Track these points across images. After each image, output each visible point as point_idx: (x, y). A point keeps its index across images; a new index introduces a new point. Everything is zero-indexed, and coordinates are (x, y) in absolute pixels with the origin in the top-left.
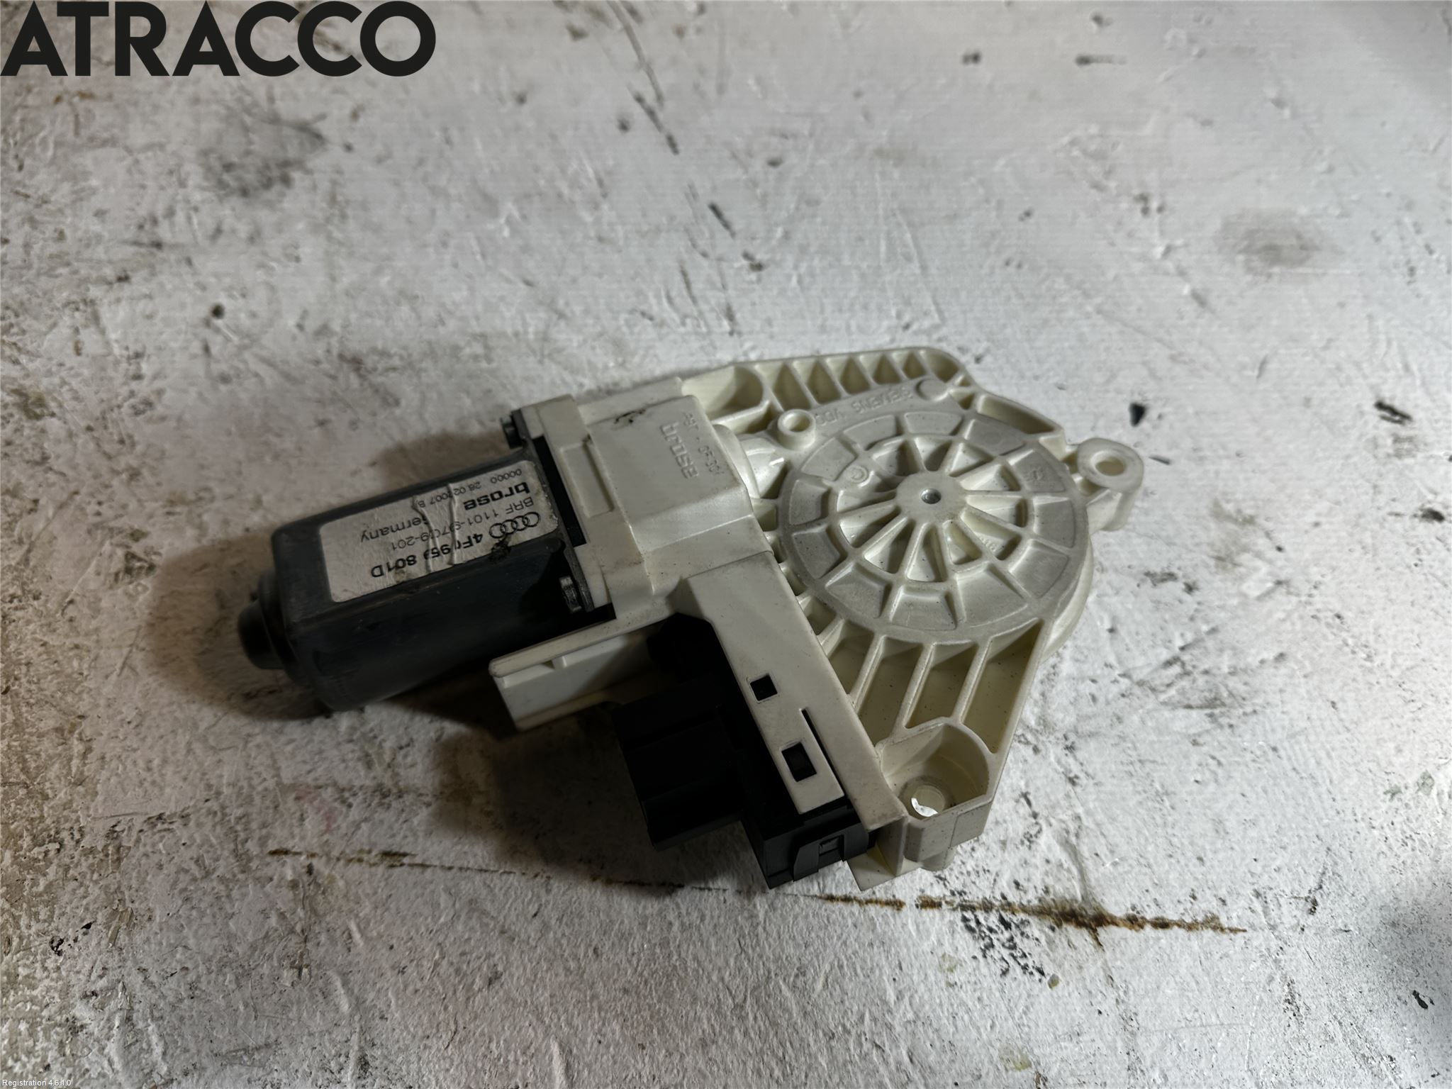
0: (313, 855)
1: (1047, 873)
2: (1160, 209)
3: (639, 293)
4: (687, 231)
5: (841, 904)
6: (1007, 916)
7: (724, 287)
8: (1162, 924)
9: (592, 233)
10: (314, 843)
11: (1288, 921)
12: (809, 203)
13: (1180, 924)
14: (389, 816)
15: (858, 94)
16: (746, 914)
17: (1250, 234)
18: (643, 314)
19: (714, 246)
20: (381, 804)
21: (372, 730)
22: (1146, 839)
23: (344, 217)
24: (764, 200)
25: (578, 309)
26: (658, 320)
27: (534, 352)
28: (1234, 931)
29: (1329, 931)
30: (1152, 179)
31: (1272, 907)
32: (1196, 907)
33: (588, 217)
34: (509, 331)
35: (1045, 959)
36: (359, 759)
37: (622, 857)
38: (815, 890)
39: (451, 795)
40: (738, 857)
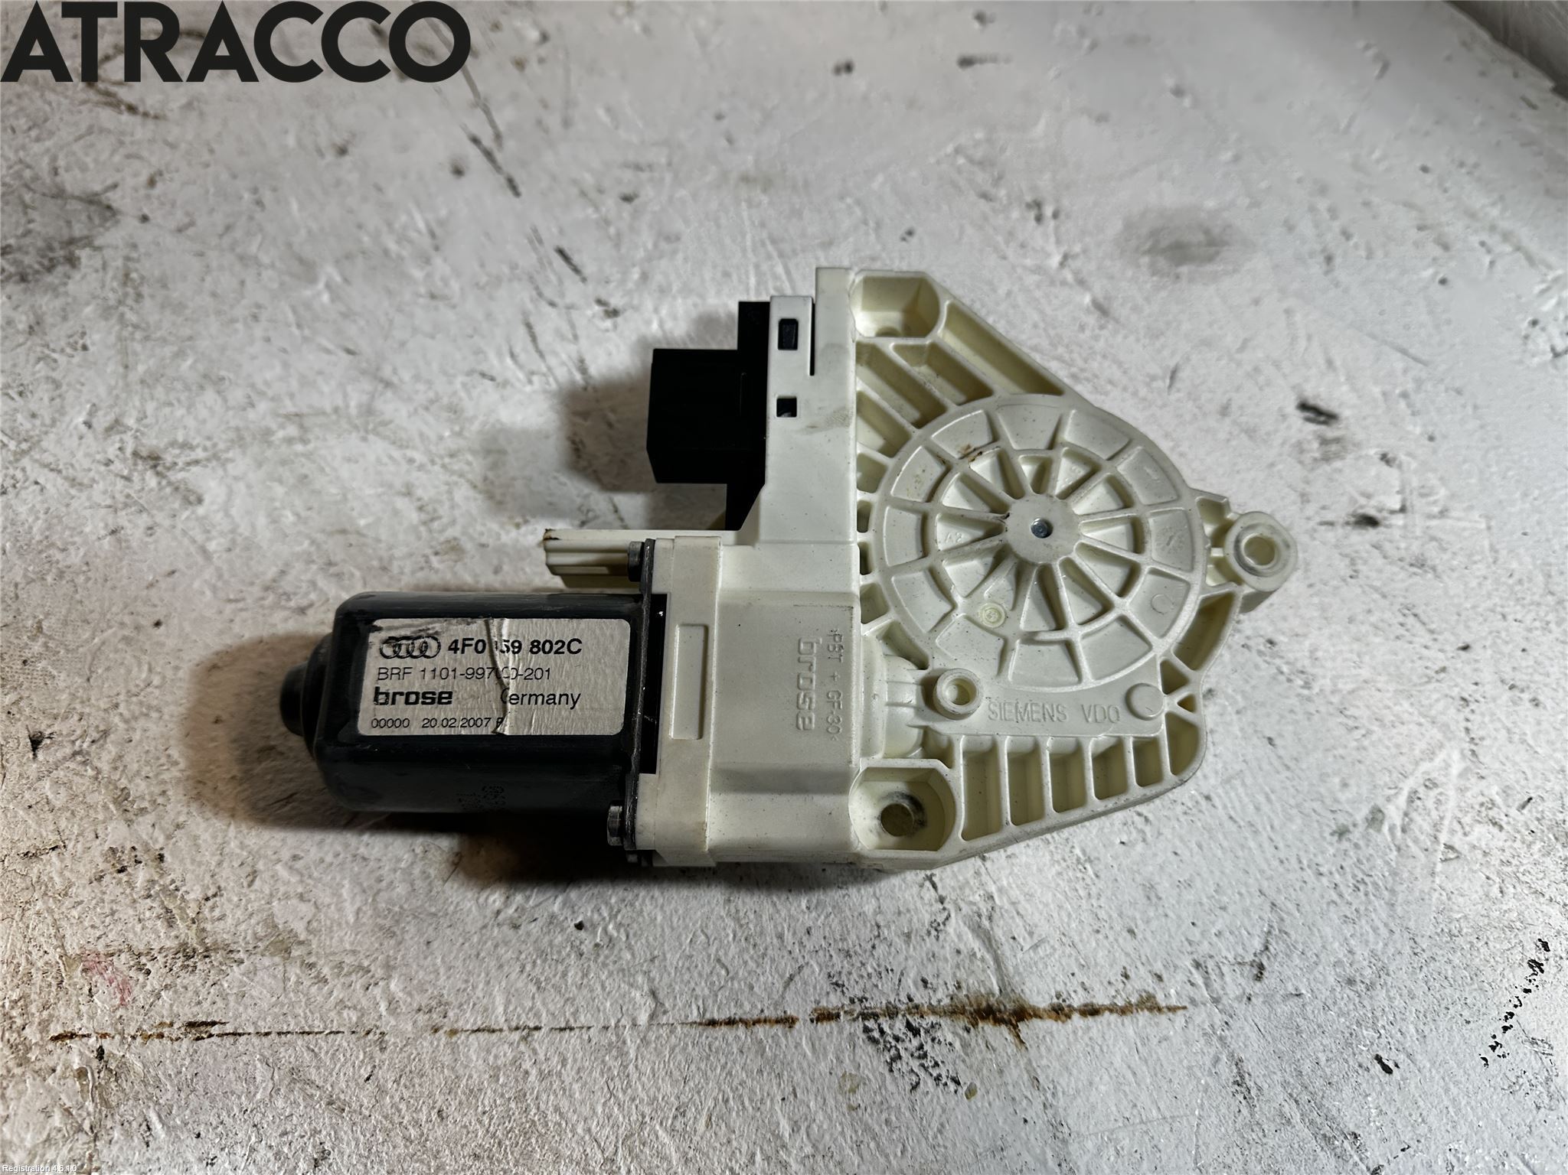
0: (104, 1036)
1: (958, 966)
2: (1055, 215)
3: (478, 352)
4: (531, 279)
5: (724, 1028)
6: (915, 1021)
7: (576, 337)
8: (1091, 1011)
9: (422, 290)
10: (105, 1022)
11: (1233, 991)
12: (668, 239)
13: (1112, 1009)
14: (196, 980)
15: (719, 117)
16: (614, 1053)
17: (1154, 234)
18: (483, 375)
19: (562, 295)
20: (184, 967)
21: (173, 881)
22: (1069, 915)
23: (139, 296)
24: (617, 241)
25: (406, 376)
26: (499, 379)
27: (356, 427)
28: (1172, 1009)
29: (1278, 998)
30: (1045, 182)
31: (1213, 977)
32: (1128, 986)
33: (418, 274)
34: (328, 409)
35: (961, 1067)
36: (158, 917)
37: (467, 1002)
38: (694, 1016)
39: (266, 948)
40: (603, 988)
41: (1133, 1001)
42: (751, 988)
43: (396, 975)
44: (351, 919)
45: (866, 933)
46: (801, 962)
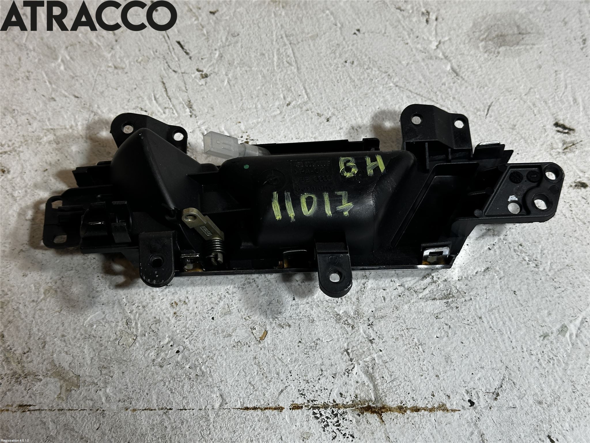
1: (356, 388)
2: (436, 19)
4: (164, 58)
5: (252, 411)
6: (336, 411)
7: (186, 89)
8: (416, 410)
9: (110, 64)
11: (483, 404)
12: (233, 35)
13: (425, 409)
14: (21, 388)
16: (204, 420)
17: (489, 29)
18: (141, 109)
19: (180, 67)
20: (16, 382)
21: (9, 346)
22: (409, 368)
24: (207, 37)
28: (454, 411)
29: (504, 408)
32: (434, 400)
35: (355, 430)
37: (140, 397)
38: (239, 406)
39: (52, 374)
40: (200, 393)
41: (436, 406)
42: (264, 395)
43: (109, 386)
44: (89, 362)
45: (317, 373)
46: (287, 384)
